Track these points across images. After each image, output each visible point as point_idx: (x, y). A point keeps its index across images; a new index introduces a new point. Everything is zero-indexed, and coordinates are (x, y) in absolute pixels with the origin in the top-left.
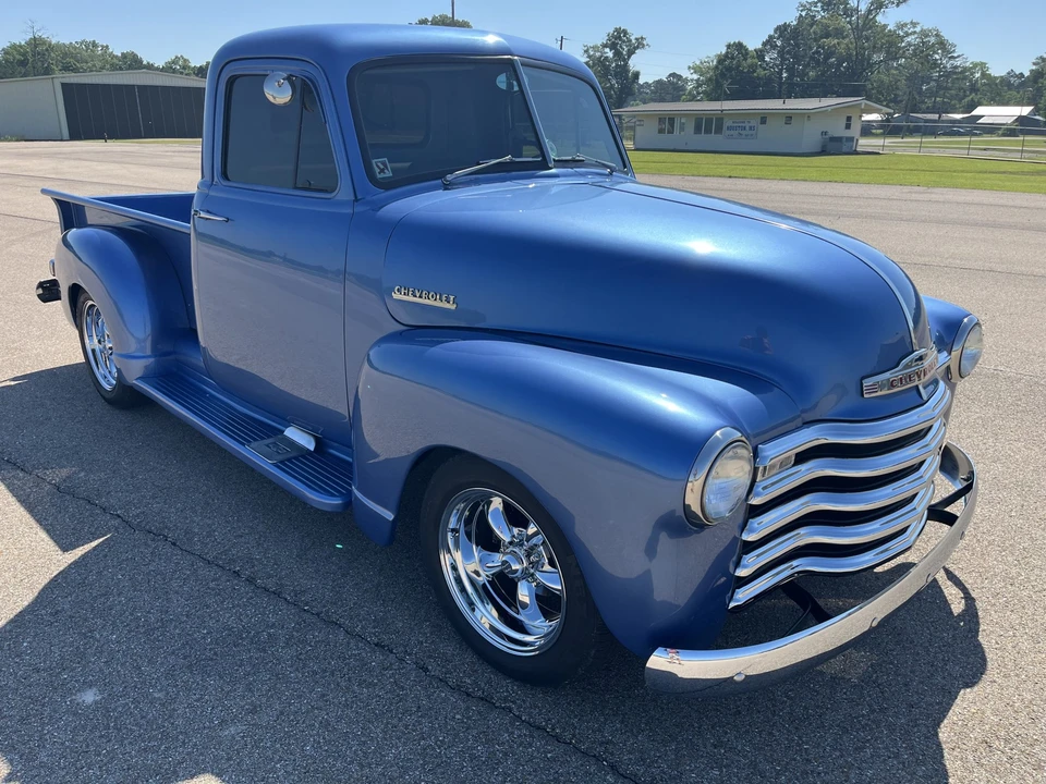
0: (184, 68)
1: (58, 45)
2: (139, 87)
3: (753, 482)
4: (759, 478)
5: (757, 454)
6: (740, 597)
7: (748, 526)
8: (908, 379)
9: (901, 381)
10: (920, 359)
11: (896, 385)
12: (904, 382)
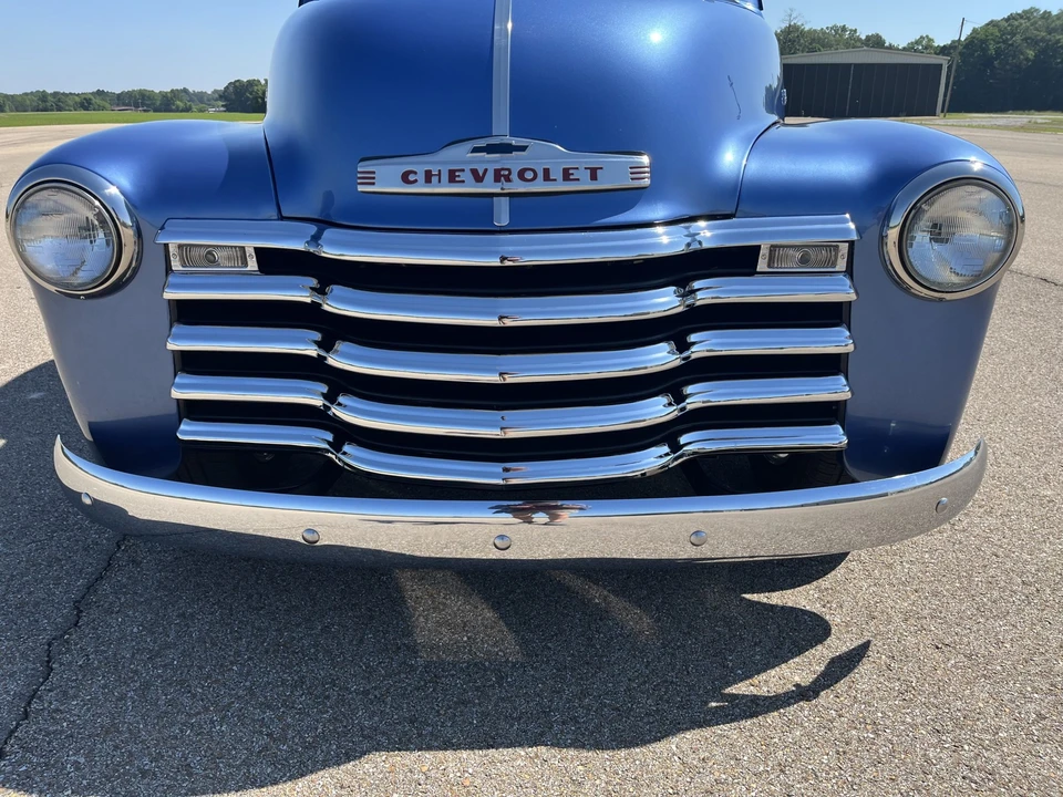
0: (926, 47)
1: (810, 31)
2: (856, 65)
3: (169, 269)
4: (176, 265)
5: (162, 228)
6: (189, 431)
7: (173, 329)
8: (445, 177)
9: (428, 176)
10: (490, 149)
11: (416, 181)
12: (434, 179)
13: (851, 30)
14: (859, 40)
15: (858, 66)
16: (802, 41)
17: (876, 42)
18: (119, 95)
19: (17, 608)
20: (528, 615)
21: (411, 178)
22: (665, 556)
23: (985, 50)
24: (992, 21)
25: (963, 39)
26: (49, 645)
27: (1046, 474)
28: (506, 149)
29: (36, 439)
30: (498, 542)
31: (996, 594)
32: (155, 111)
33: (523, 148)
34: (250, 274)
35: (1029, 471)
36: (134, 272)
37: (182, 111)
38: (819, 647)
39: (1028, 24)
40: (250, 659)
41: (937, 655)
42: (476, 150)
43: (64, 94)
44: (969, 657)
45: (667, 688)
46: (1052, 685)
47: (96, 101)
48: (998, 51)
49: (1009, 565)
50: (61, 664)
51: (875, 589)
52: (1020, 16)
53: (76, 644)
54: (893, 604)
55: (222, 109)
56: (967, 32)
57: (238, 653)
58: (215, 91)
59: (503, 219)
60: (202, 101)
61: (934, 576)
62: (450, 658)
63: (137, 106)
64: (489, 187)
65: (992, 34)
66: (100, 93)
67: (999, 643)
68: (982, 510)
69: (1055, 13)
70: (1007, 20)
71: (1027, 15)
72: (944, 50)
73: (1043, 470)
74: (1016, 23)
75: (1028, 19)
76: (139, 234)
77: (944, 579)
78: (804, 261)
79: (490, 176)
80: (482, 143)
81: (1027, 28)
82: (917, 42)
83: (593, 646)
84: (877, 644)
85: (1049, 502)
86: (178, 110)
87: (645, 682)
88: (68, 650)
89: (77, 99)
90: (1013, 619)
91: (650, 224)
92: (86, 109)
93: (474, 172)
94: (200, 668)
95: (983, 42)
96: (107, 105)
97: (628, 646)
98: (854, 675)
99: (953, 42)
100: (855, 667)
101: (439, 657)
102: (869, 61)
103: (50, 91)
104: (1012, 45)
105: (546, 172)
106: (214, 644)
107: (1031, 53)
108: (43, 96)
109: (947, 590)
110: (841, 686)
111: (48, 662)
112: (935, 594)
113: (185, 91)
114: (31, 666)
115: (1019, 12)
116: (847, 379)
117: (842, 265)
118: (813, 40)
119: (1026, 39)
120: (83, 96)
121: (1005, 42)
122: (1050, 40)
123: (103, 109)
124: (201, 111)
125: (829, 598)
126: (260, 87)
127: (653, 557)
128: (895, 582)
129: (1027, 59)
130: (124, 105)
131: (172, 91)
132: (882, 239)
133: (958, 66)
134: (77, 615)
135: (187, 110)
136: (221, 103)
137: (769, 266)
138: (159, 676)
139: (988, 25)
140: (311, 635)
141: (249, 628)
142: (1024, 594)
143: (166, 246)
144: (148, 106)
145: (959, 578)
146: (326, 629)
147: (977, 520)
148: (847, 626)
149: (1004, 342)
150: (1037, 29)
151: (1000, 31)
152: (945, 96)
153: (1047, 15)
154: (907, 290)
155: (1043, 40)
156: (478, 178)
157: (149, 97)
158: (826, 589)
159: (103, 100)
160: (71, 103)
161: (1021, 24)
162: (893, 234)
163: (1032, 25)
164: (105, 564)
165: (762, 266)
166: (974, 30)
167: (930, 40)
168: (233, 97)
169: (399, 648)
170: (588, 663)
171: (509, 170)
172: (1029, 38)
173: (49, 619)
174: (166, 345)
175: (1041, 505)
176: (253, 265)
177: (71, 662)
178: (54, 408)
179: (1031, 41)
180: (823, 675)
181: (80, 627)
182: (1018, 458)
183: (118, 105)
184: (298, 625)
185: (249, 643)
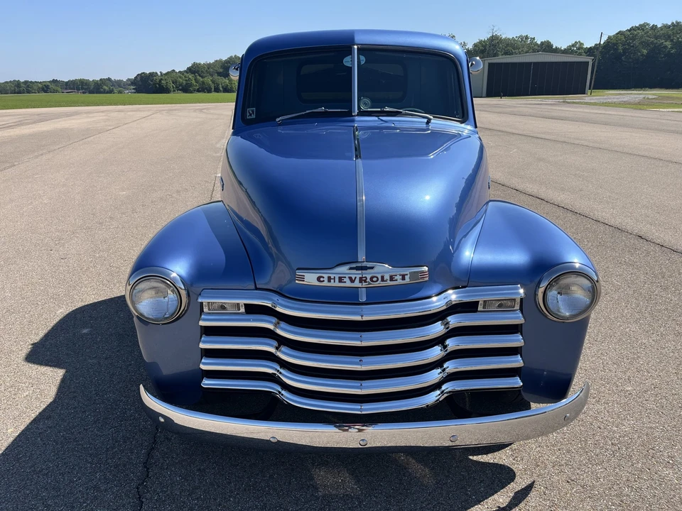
0: (579, 49)
1: (505, 39)
2: (534, 63)
3: (202, 311)
4: (206, 310)
5: (200, 294)
6: (207, 383)
7: (203, 338)
8: (337, 280)
9: (329, 279)
10: (357, 268)
11: (324, 281)
12: (332, 281)
13: (531, 38)
14: (536, 44)
15: (536, 64)
16: (501, 46)
17: (547, 47)
18: (67, 83)
19: (115, 468)
20: (369, 467)
21: (322, 279)
22: (437, 445)
23: (617, 49)
24: (620, 32)
25: (602, 43)
26: (138, 488)
27: (629, 377)
28: (366, 268)
29: (94, 361)
30: (361, 442)
31: (598, 450)
32: (90, 93)
33: (372, 268)
34: (241, 314)
35: (620, 375)
36: (185, 311)
37: (107, 93)
38: (512, 483)
39: (643, 33)
40: (237, 494)
41: (567, 486)
42: (351, 269)
43: (31, 82)
44: (583, 488)
45: (439, 506)
46: (621, 501)
47: (52, 86)
48: (624, 50)
49: (606, 434)
50: (147, 499)
51: (539, 449)
52: (637, 28)
53: (151, 488)
54: (547, 457)
55: (133, 91)
56: (604, 39)
57: (231, 492)
58: (129, 80)
59: (363, 299)
60: (120, 86)
61: (568, 441)
62: (334, 492)
63: (78, 89)
64: (357, 284)
65: (620, 40)
66: (54, 81)
67: (598, 479)
68: (594, 400)
69: (659, 26)
70: (629, 30)
71: (642, 27)
72: (590, 51)
73: (628, 374)
74: (636, 33)
75: (643, 30)
76: (189, 295)
77: (573, 443)
78: (500, 306)
79: (357, 280)
80: (354, 265)
81: (642, 37)
82: (573, 46)
83: (403, 484)
84: (539, 481)
85: (629, 394)
86: (105, 92)
87: (429, 504)
88: (148, 491)
89: (40, 85)
90: (605, 465)
91: (430, 297)
92: (46, 92)
93: (350, 278)
94: (215, 499)
95: (615, 44)
96: (59, 89)
97: (420, 484)
98: (528, 498)
99: (596, 45)
100: (529, 494)
101: (329, 491)
102: (543, 61)
103: (22, 80)
104: (633, 46)
105: (382, 277)
106: (219, 487)
107: (645, 52)
108: (18, 84)
109: (574, 449)
110: (522, 505)
111: (140, 498)
112: (568, 451)
113: (109, 79)
114: (132, 501)
115: (637, 25)
116: (521, 357)
117: (517, 307)
118: (508, 45)
119: (641, 43)
120: (44, 84)
121: (629, 44)
122: (656, 43)
123: (57, 91)
124: (120, 92)
125: (516, 455)
126: (157, 77)
127: (431, 445)
128: (549, 444)
129: (642, 55)
130: (71, 89)
131: (101, 80)
132: (536, 294)
133: (599, 60)
134: (147, 470)
135: (111, 92)
136: (132, 87)
137: (483, 308)
138: (196, 504)
139: (617, 34)
140: (265, 480)
141: (233, 476)
142: (612, 451)
143: (202, 303)
144: (85, 89)
145: (581, 441)
146: (271, 477)
147: (591, 406)
148: (525, 470)
149: (613, 286)
150: (648, 36)
151: (625, 37)
152: (591, 79)
153: (654, 27)
154: (546, 316)
155: (652, 43)
156: (352, 281)
157: (86, 84)
158: (515, 449)
159: (56, 86)
160: (35, 88)
161: (639, 33)
162: (541, 290)
163: (645, 34)
164: (153, 441)
165: (480, 308)
166: (609, 37)
167: (582, 44)
168: (140, 83)
169: (309, 487)
170: (401, 494)
171: (366, 277)
172: (644, 42)
173: (133, 473)
174: (199, 345)
175: (625, 396)
176: (242, 310)
177: (151, 498)
178: (98, 340)
179: (645, 44)
180: (514, 498)
181: (150, 478)
182: (615, 366)
183: (66, 89)
184: (257, 475)
185: (235, 485)
